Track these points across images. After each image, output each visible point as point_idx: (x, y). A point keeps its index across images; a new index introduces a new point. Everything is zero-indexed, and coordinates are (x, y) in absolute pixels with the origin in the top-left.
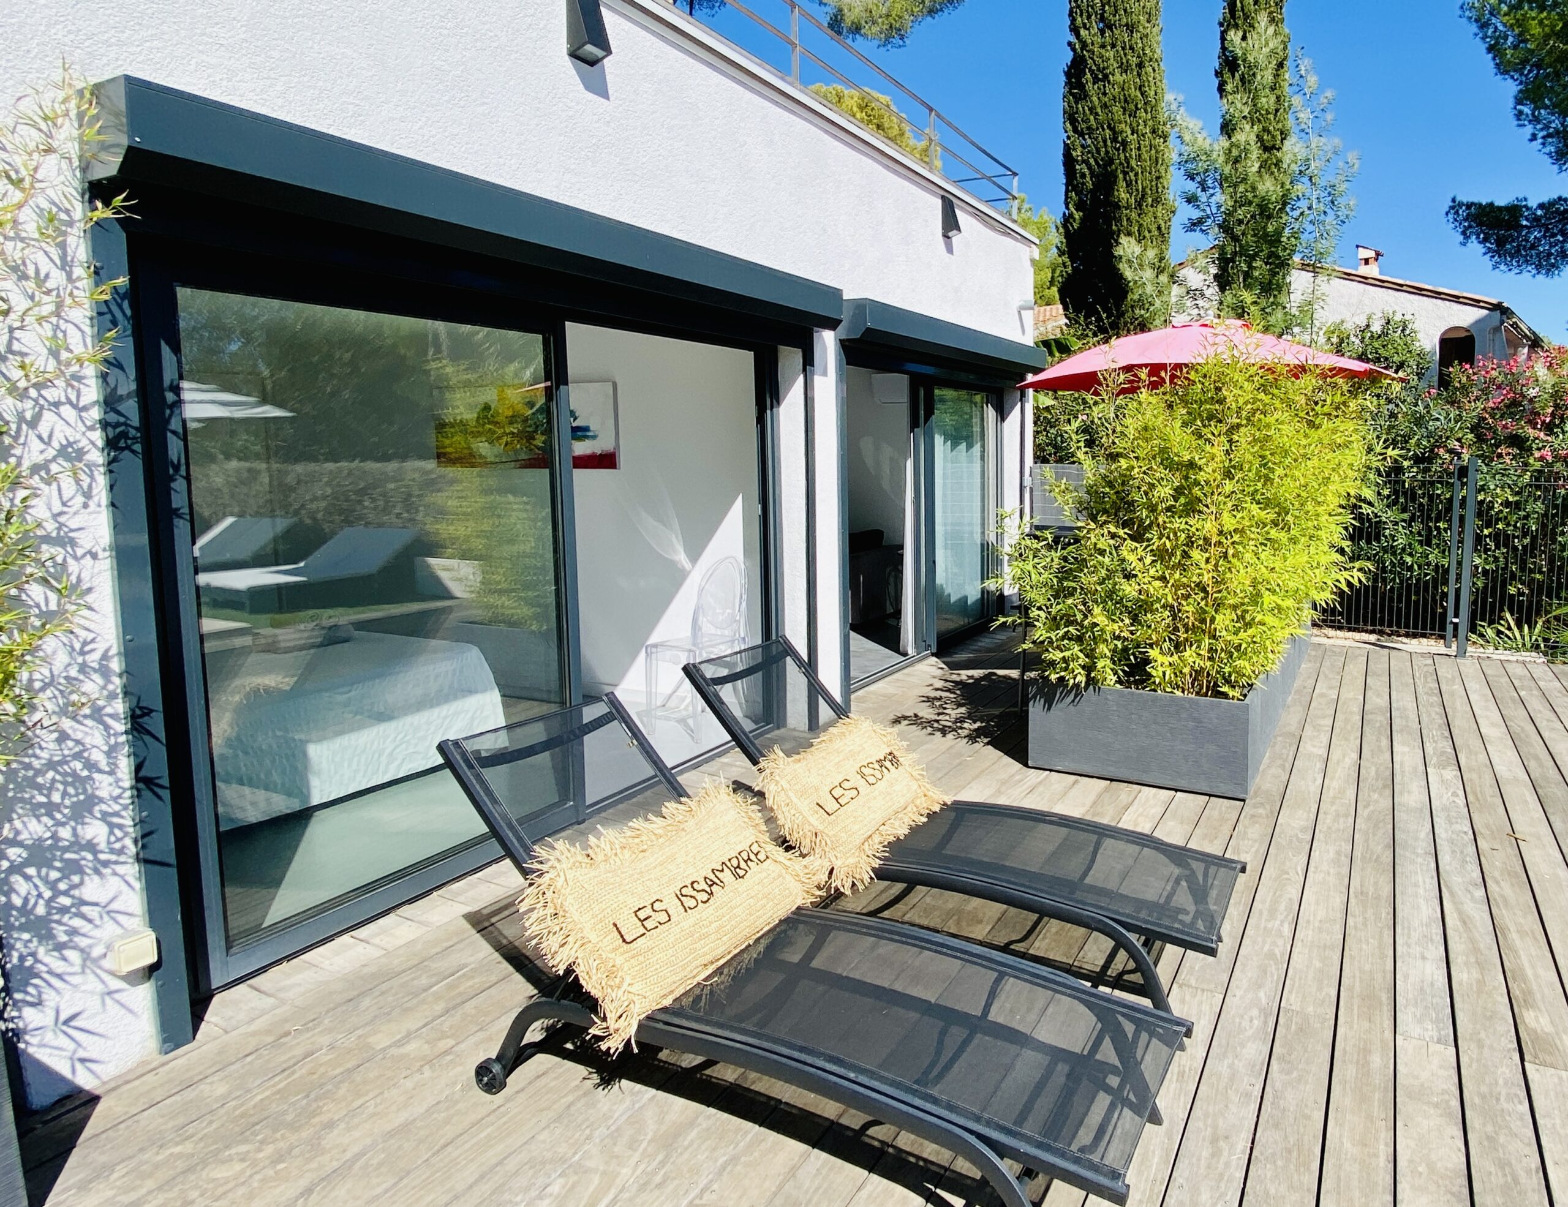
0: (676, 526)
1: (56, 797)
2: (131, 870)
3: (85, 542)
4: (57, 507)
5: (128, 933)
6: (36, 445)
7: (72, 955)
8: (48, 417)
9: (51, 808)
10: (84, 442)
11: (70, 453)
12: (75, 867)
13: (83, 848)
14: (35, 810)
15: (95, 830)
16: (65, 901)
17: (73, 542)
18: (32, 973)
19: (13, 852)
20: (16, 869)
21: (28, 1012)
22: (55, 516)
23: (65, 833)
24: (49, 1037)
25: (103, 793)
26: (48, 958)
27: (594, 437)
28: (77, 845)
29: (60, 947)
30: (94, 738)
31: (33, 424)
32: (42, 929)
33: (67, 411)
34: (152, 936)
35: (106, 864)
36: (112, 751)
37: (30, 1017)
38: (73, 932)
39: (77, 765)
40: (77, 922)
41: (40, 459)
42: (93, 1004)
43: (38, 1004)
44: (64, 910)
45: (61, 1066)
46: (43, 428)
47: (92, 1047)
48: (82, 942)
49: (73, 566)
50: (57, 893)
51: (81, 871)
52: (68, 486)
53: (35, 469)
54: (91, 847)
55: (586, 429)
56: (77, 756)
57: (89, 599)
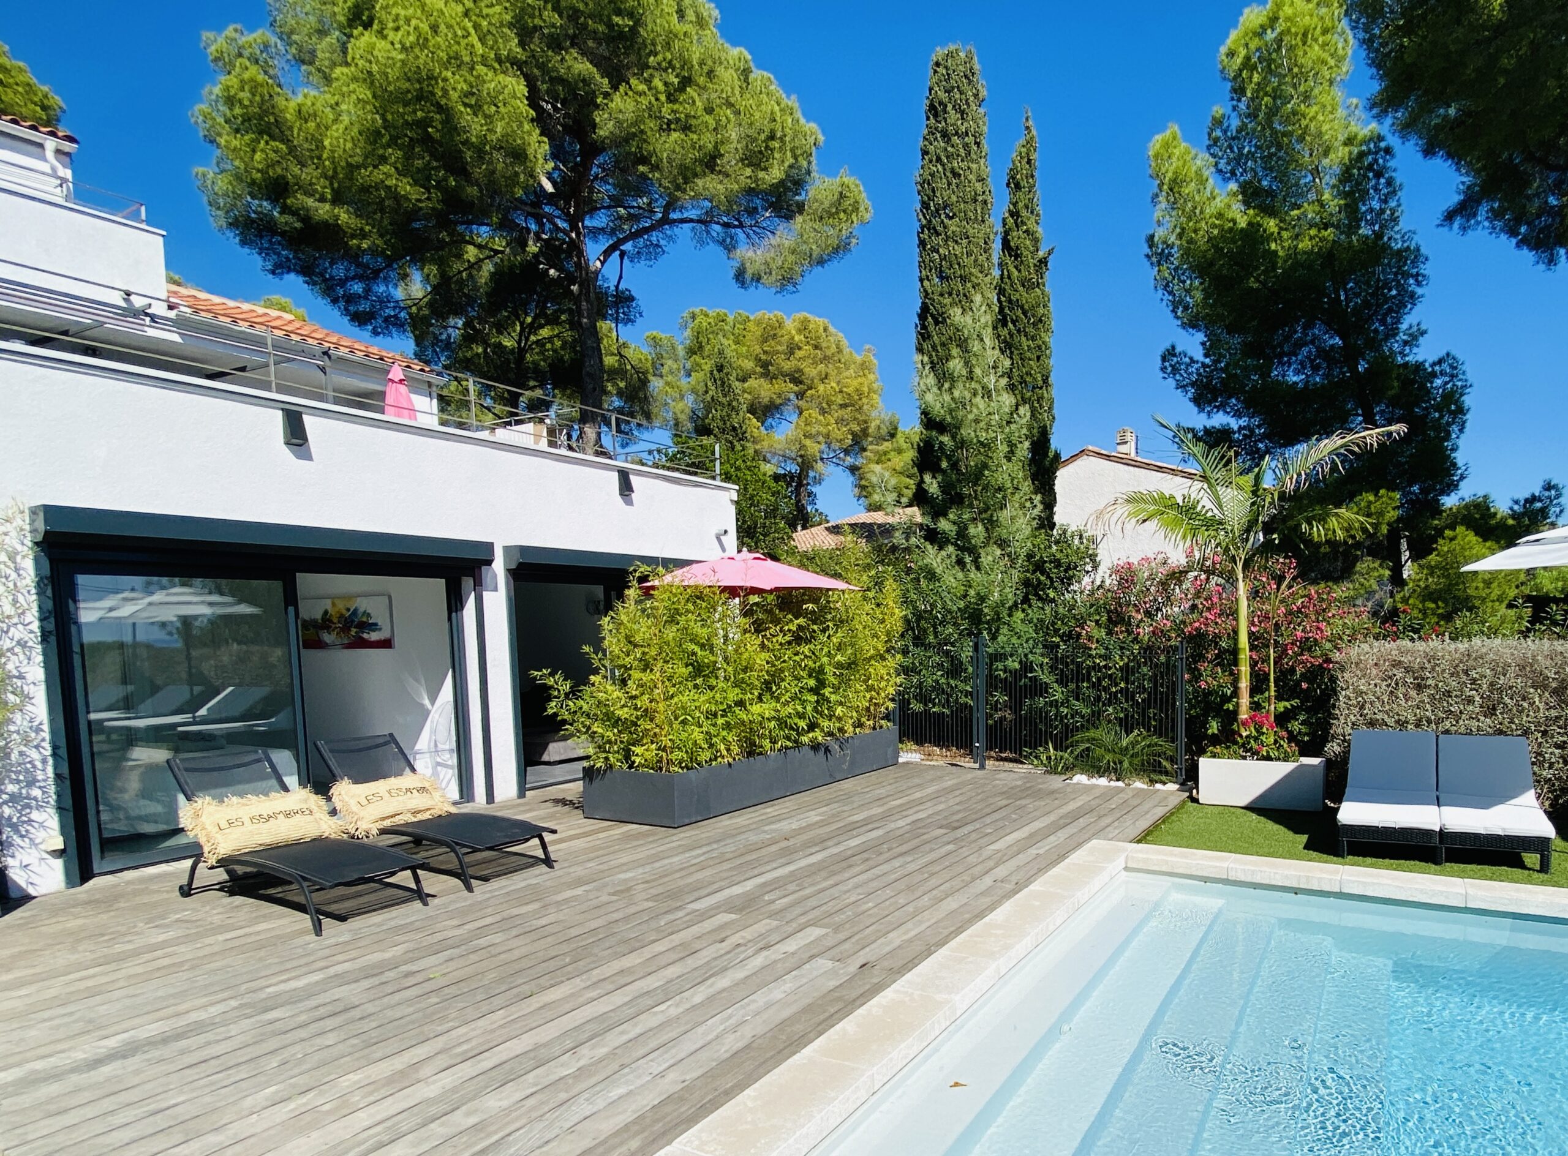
0: (423, 682)
1: (21, 778)
2: (52, 811)
3: (30, 677)
4: (18, 664)
5: (51, 837)
6: (8, 641)
7: (26, 840)
8: (12, 629)
9: (18, 781)
10: (26, 639)
11: (22, 644)
12: (28, 806)
13: (30, 799)
14: (12, 781)
15: (36, 792)
16: (25, 819)
17: (24, 678)
18: (12, 845)
19: (5, 797)
20: (5, 802)
21: (9, 859)
22: (16, 668)
23: (24, 791)
24: (18, 871)
25: (40, 778)
26: (17, 840)
27: (380, 629)
28: (28, 797)
29: (22, 836)
30: (34, 755)
31: (7, 632)
32: (15, 827)
33: (20, 627)
34: (61, 838)
35: (42, 807)
36: (44, 761)
37: (10, 861)
38: (27, 831)
39: (29, 766)
40: (29, 828)
41: (10, 646)
42: (35, 862)
43: (13, 856)
44: (25, 822)
45: (23, 884)
46: (10, 635)
47: (35, 879)
48: (31, 836)
49: (25, 688)
50: (22, 815)
51: (30, 808)
52: (22, 657)
53: (8, 650)
54: (35, 799)
55: (376, 624)
56: (30, 762)
57: (33, 701)
